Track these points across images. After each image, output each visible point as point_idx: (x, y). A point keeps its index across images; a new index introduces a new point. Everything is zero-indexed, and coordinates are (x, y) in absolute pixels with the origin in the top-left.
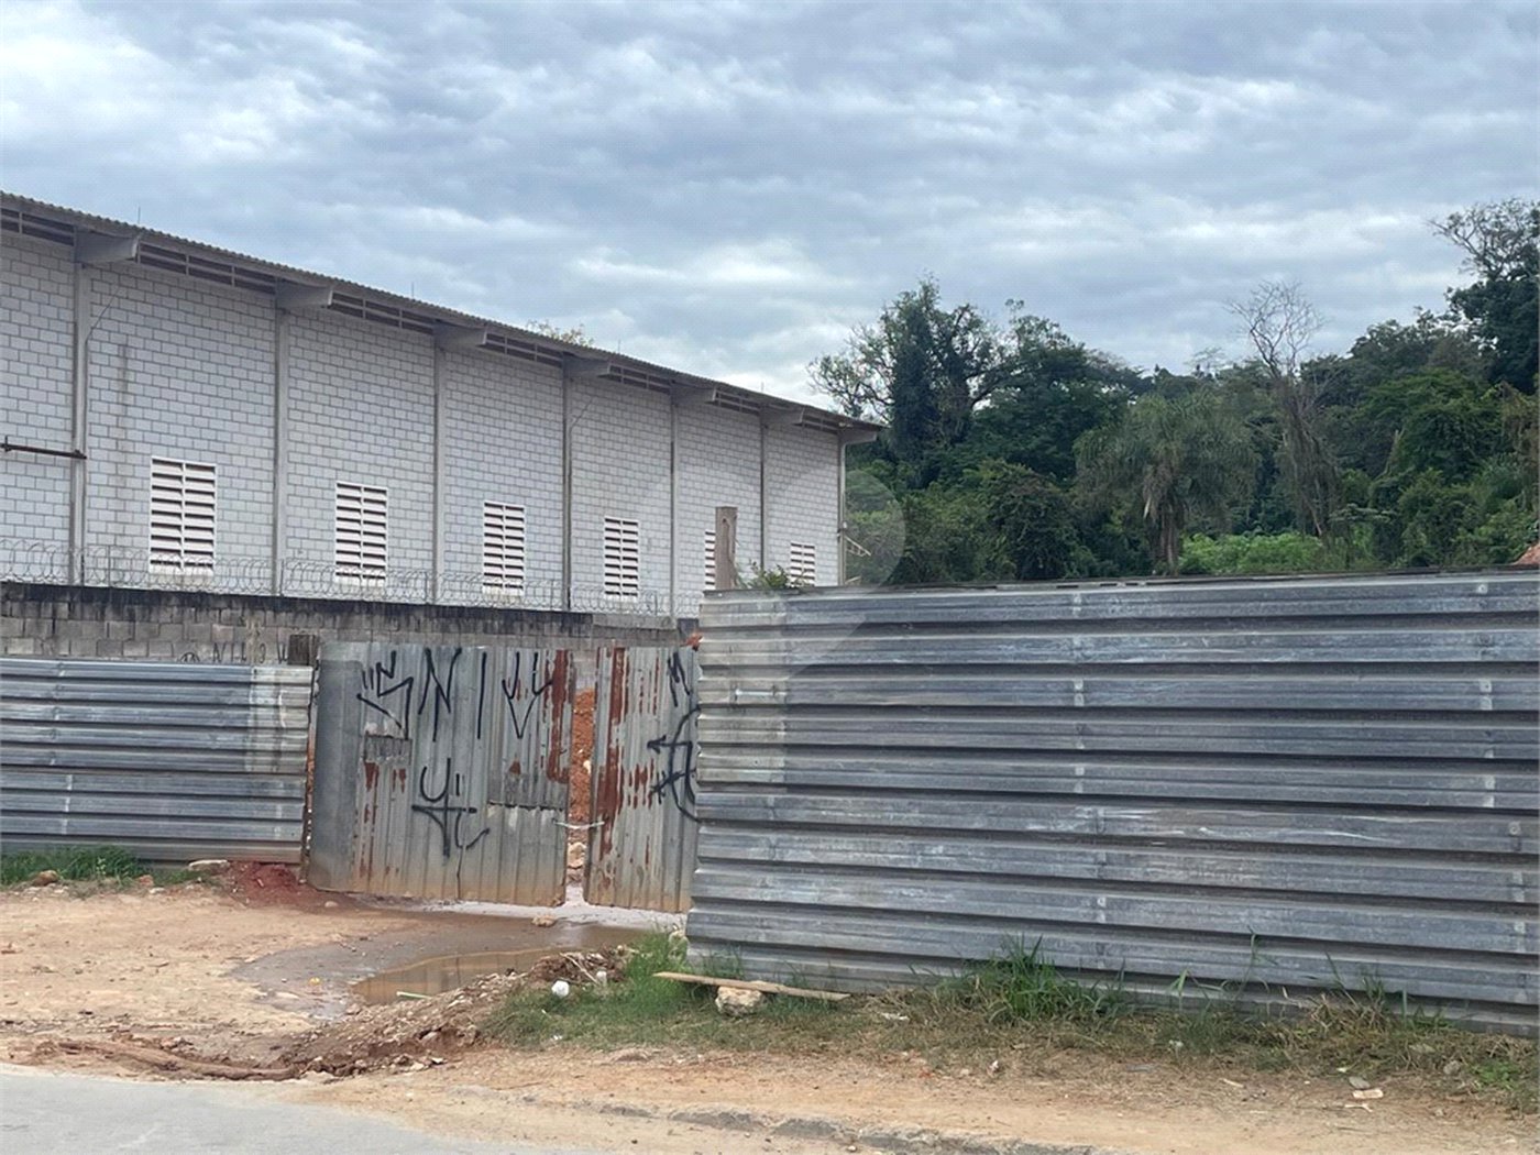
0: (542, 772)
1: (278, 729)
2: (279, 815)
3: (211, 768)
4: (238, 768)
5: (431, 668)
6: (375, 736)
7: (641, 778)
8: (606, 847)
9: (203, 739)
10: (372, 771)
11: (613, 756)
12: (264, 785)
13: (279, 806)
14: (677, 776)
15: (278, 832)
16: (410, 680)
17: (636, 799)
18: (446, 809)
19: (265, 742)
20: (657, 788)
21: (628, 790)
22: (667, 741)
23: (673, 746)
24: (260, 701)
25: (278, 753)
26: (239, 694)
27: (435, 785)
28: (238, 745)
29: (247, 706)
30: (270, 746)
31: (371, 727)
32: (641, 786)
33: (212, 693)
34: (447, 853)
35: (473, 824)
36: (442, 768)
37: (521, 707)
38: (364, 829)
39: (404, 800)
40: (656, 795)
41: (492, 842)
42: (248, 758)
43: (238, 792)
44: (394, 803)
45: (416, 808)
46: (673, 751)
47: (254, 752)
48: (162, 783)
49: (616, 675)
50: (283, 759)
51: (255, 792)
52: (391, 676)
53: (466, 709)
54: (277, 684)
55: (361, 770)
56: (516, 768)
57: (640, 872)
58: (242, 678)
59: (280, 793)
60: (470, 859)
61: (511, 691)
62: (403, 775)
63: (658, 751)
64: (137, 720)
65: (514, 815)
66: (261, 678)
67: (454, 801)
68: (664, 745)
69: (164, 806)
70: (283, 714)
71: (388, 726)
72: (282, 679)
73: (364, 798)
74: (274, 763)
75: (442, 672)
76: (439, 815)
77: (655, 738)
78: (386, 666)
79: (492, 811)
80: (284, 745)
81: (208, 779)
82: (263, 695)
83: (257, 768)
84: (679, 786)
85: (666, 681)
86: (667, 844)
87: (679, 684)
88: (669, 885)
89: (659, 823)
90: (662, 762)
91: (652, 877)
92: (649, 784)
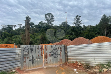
0: (41, 56)
1: (18, 54)
2: (18, 63)
3: (12, 60)
4: (15, 59)
5: (31, 47)
6: (25, 54)
7: (49, 55)
8: (46, 61)
9: (11, 56)
10: (25, 57)
11: (46, 54)
12: (17, 61)
13: (18, 62)
15: (19, 65)
16: (29, 49)
17: (49, 57)
18: (32, 60)
19: (17, 56)
20: (51, 56)
23: (52, 52)
24: (17, 52)
25: (18, 57)
26: (14, 51)
27: (31, 58)
28: (15, 57)
29: (15, 52)
30: (18, 56)
31: (25, 53)
33: (12, 51)
34: (33, 64)
35: (35, 61)
36: (32, 56)
37: (39, 50)
38: (24, 63)
39: (28, 60)
41: (36, 62)
42: (15, 58)
43: (15, 62)
44: (27, 60)
45: (30, 60)
47: (16, 57)
48: (7, 62)
49: (46, 47)
50: (19, 57)
51: (16, 61)
52: (27, 48)
53: (34, 51)
54: (18, 50)
55: (24, 58)
56: (38, 56)
57: (50, 62)
58: (15, 49)
59: (18, 61)
60: (35, 64)
61: (38, 49)
62: (28, 57)
64: (4, 55)
65: (38, 59)
66: (17, 49)
67: (33, 59)
69: (8, 65)
70: (19, 53)
71: (27, 53)
72: (19, 49)
73: (24, 60)
74: (18, 58)
75: (32, 47)
76: (32, 61)
77: (50, 52)
78: (27, 47)
79: (36, 59)
80: (19, 56)
81: (12, 61)
82: (17, 51)
83: (17, 59)
84: (53, 55)
85: (51, 47)
86: (52, 60)
87: (52, 48)
88: (53, 63)
89: (51, 58)
90: (51, 54)
91: (51, 62)
92: (50, 55)
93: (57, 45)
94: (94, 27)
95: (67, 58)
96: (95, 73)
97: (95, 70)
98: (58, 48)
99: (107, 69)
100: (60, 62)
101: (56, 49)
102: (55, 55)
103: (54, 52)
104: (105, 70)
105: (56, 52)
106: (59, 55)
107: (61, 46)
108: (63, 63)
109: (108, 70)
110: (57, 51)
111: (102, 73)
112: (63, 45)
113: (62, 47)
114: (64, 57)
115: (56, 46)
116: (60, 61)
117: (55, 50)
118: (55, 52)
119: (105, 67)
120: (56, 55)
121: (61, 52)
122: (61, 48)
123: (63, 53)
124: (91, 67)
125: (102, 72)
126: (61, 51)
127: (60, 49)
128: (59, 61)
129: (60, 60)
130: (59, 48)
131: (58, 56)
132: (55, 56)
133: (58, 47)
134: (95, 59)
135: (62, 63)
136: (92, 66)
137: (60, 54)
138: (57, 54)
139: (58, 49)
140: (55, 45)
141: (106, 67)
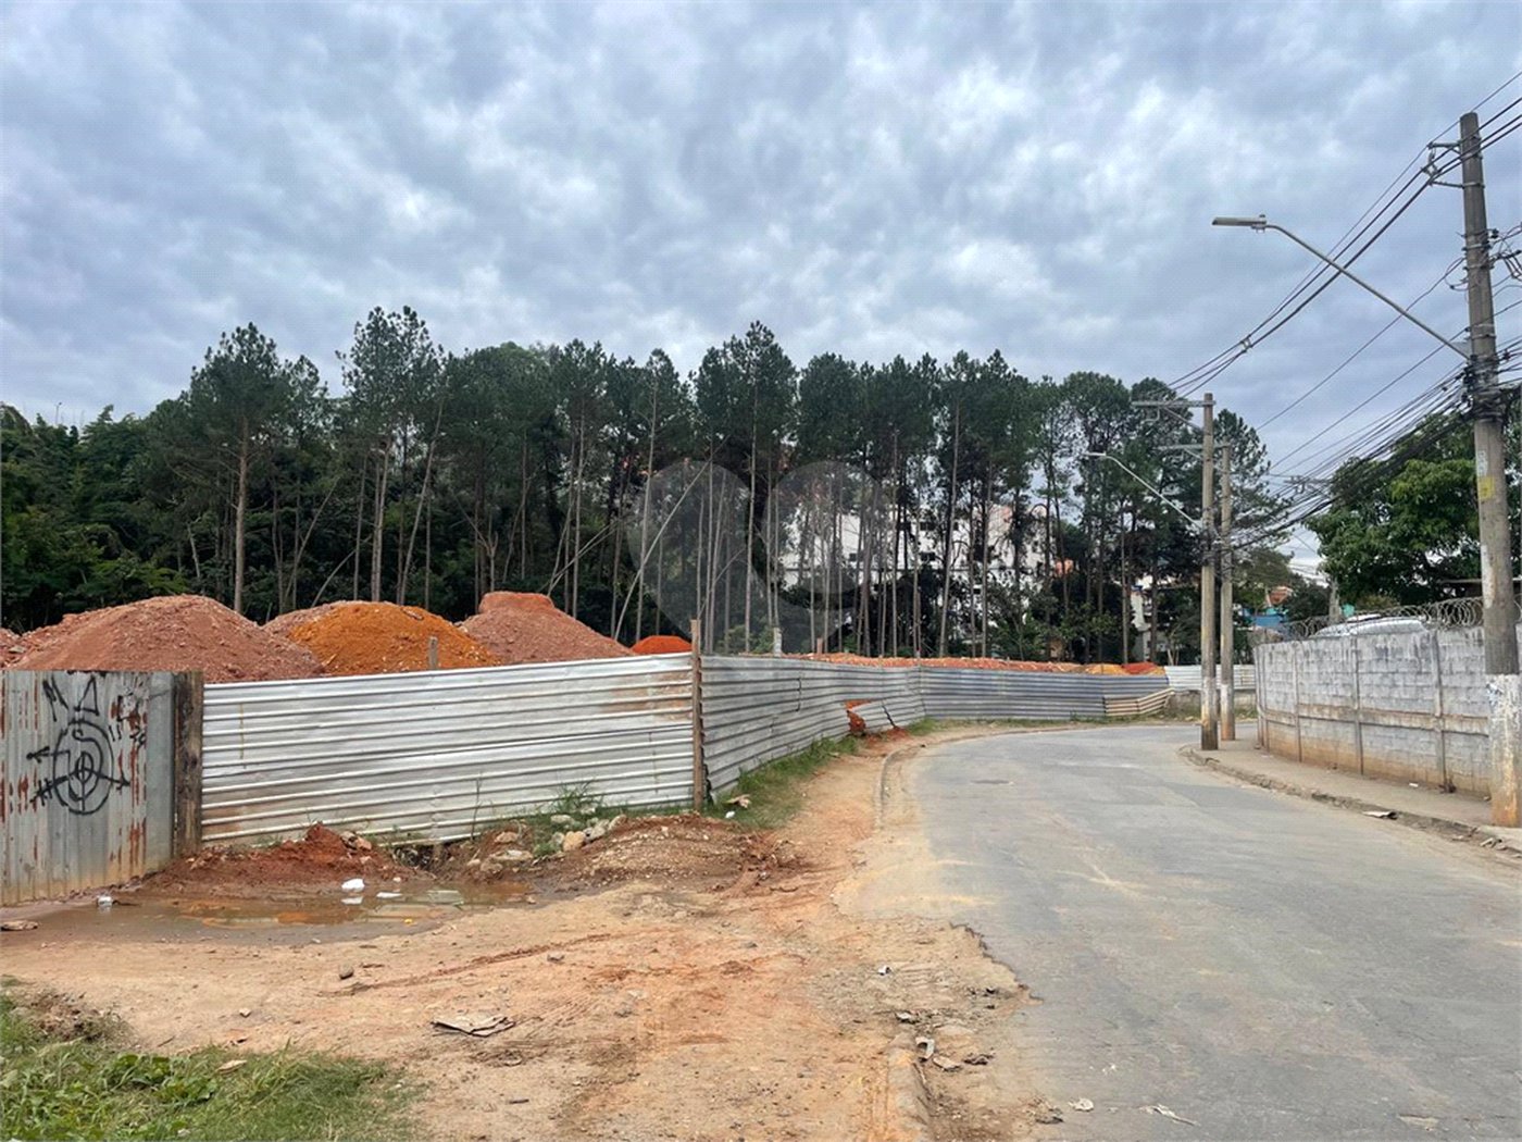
7: (23, 787)
14: (64, 779)
17: (20, 805)
20: (40, 793)
21: (11, 799)
22: (52, 750)
23: (56, 755)
32: (23, 794)
40: (39, 800)
46: (55, 759)
57: (28, 869)
63: (39, 761)
68: (46, 755)
77: (36, 750)
84: (63, 789)
85: (43, 701)
86: (53, 836)
87: (57, 703)
88: (57, 872)
89: (43, 825)
90: (44, 770)
91: (40, 869)
92: (31, 793)
93: (103, 674)
94: (57, 441)
95: (199, 814)
96: (515, 870)
97: (505, 857)
98: (117, 710)
99: (580, 835)
100: (126, 857)
101: (93, 718)
102: (84, 783)
103: (78, 749)
104: (572, 840)
105: (89, 747)
106: (124, 783)
107: (138, 692)
108: (153, 863)
109: (593, 836)
110: (98, 735)
111: (557, 859)
112: (161, 681)
113: (152, 697)
114: (161, 802)
115: (93, 680)
116: (126, 847)
117: (88, 731)
118: (83, 754)
119: (561, 828)
120: (88, 787)
121: (142, 751)
122: (141, 713)
123: (156, 757)
124: (438, 851)
125: (560, 854)
126: (141, 740)
127: (134, 717)
128: (113, 847)
129: (125, 834)
130: (125, 714)
131: (113, 792)
132: (82, 799)
133: (113, 698)
134: (481, 790)
135: (139, 872)
136: (447, 844)
137: (128, 777)
138: (100, 775)
139: (113, 722)
140: (87, 677)
141: (567, 823)
